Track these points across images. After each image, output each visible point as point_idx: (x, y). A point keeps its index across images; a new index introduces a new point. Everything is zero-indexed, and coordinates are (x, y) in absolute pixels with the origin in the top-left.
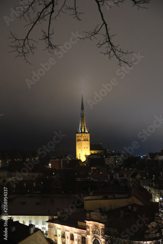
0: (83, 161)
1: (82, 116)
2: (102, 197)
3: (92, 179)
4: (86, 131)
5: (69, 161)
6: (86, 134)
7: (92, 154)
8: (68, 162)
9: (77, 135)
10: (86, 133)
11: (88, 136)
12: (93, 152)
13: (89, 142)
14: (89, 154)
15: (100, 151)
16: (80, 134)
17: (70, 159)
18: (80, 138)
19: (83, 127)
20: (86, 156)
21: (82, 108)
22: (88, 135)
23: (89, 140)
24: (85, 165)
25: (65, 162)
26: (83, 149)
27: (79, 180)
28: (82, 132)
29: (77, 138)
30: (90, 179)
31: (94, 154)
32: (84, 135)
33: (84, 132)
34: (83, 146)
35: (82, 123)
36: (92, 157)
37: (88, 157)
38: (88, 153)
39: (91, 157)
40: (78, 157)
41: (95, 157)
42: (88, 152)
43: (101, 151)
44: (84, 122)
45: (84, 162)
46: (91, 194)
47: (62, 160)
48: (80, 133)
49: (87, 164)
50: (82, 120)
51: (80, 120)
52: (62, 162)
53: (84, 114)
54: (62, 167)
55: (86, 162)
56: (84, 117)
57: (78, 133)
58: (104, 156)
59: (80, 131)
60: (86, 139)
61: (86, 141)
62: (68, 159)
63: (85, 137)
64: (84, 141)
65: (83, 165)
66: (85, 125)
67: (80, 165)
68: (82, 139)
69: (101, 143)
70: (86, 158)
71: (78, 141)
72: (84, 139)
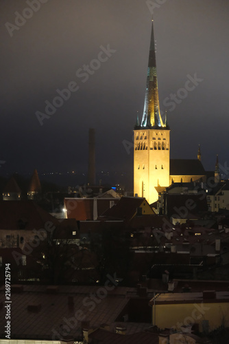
0: (150, 202)
1: (152, 85)
2: (200, 294)
3: (173, 249)
4: (162, 124)
5: (116, 201)
6: (160, 132)
7: (174, 185)
8: (111, 205)
9: (137, 133)
10: (161, 128)
11: (164, 137)
12: (177, 179)
13: (167, 152)
14: (168, 186)
15: (195, 177)
16: (145, 133)
17: (116, 196)
18: (143, 141)
19: (152, 112)
20: (159, 189)
21: (152, 63)
22: (166, 134)
23: (167, 146)
24: (157, 212)
25: (103, 204)
26: (153, 171)
27: (139, 250)
28: (149, 127)
29: (136, 142)
30: (168, 249)
31: (181, 185)
32: (154, 133)
33: (157, 127)
34: (153, 163)
35: (149, 103)
36: (175, 191)
37: (165, 194)
38: (166, 183)
39: (171, 192)
40: (138, 191)
41: (183, 191)
42: (164, 179)
43: (199, 177)
44: (155, 99)
45: (155, 205)
46: (171, 287)
47: (95, 198)
48: (144, 128)
49: (161, 210)
50: (152, 94)
51: (146, 94)
52: (95, 204)
53: (155, 77)
54: (95, 218)
55: (160, 205)
56: (155, 86)
57: (138, 128)
58: (207, 191)
59: (144, 122)
60: (159, 144)
61: (159, 149)
62: (111, 196)
63: (157, 139)
64: (155, 149)
65: (152, 213)
66: (158, 107)
67: (143, 213)
68: (149, 143)
69: (200, 154)
70: (160, 194)
71: (140, 151)
72: (155, 143)
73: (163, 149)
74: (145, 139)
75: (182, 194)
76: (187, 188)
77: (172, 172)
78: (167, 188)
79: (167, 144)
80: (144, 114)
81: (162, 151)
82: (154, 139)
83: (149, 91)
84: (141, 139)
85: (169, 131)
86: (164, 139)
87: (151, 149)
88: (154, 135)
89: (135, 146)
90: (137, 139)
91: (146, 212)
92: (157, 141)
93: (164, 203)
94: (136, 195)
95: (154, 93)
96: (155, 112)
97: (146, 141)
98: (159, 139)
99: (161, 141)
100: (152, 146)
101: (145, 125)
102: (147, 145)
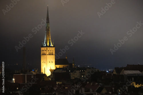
0: (48, 76)
1: (48, 30)
4: (52, 45)
5: (34, 75)
6: (51, 48)
7: (57, 69)
8: (32, 77)
9: (42, 49)
10: (51, 47)
12: (58, 66)
13: (54, 56)
14: (54, 69)
15: (65, 66)
16: (45, 48)
18: (45, 52)
19: (48, 41)
20: (51, 70)
21: (48, 22)
22: (53, 49)
23: (54, 54)
24: (50, 79)
26: (49, 64)
28: (47, 46)
29: (42, 52)
30: (55, 94)
31: (59, 69)
32: (49, 48)
33: (50, 46)
34: (48, 60)
35: (47, 37)
36: (57, 71)
37: (53, 72)
40: (43, 71)
41: (60, 71)
42: (53, 67)
43: (67, 65)
44: (49, 35)
45: (49, 76)
47: (26, 74)
48: (45, 47)
49: (52, 79)
50: (48, 33)
51: (46, 33)
52: (26, 76)
53: (49, 27)
54: (26, 82)
55: (51, 77)
56: (49, 30)
57: (43, 47)
58: (70, 71)
59: (45, 44)
60: (51, 53)
61: (51, 55)
62: (32, 73)
63: (50, 51)
64: (49, 55)
65: (48, 80)
66: (50, 38)
67: (45, 80)
68: (47, 53)
69: (67, 57)
70: (51, 72)
71: (43, 55)
72: (49, 53)
73: (52, 55)
74: (45, 51)
75: (60, 72)
76: (62, 70)
77: (56, 64)
78: (54, 70)
80: (45, 41)
81: (52, 56)
82: (49, 51)
83: (47, 32)
84: (44, 51)
85: (54, 48)
86: (53, 51)
87: (48, 55)
88: (49, 49)
89: (42, 54)
90: (42, 51)
91: (46, 79)
92: (50, 52)
93: (53, 76)
94: (42, 73)
95: (49, 33)
96: (49, 40)
97: (46, 52)
98: (51, 51)
99: (51, 52)
100: (48, 54)
101: (45, 46)
102: (46, 53)
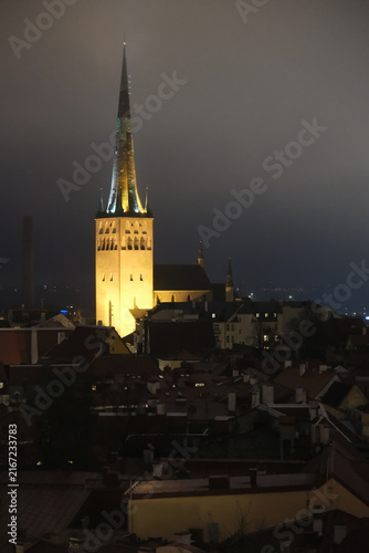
0: (123, 333)
1: (124, 148)
2: (205, 482)
3: (160, 410)
4: (140, 209)
5: (68, 332)
6: (137, 222)
7: (160, 306)
8: (60, 339)
9: (101, 223)
10: (139, 215)
11: (144, 228)
12: (166, 296)
13: (149, 254)
14: (151, 307)
15: (194, 294)
16: (114, 222)
17: (68, 324)
18: (111, 236)
19: (124, 189)
20: (135, 312)
21: (124, 108)
22: (147, 224)
23: (149, 244)
24: (134, 350)
25: (47, 339)
26: (126, 285)
27: (105, 412)
28: (120, 213)
29: (99, 238)
30: (152, 409)
31: (171, 305)
32: (127, 222)
33: (131, 214)
34: (126, 271)
35: (120, 175)
36: (162, 316)
37: (146, 320)
38: (147, 303)
39: (155, 317)
40: (103, 316)
41: (175, 317)
42: (145, 296)
43: (200, 293)
44: (129, 169)
45: (130, 338)
46: (158, 470)
47: (33, 329)
48: (111, 215)
49: (140, 347)
50: (123, 159)
51: (115, 160)
52: (34, 336)
53: (128, 134)
54: (35, 360)
55: (138, 339)
56: (128, 147)
57: (104, 215)
58: (214, 316)
59: (112, 206)
60: (136, 240)
61: (136, 248)
62: (59, 324)
63: (132, 232)
64: (130, 248)
65: (127, 352)
66: (134, 181)
67: (111, 352)
68: (120, 240)
69: (202, 257)
70: (138, 320)
71: (105, 251)
72: (129, 239)
73: (143, 248)
74: (114, 232)
75: (174, 320)
76: (181, 311)
77: (158, 285)
78: (149, 312)
79: (149, 240)
80: (112, 192)
81: (140, 251)
82: (128, 232)
83: (120, 156)
84: (107, 232)
85: (151, 220)
86: (145, 233)
87: (124, 249)
88: (128, 227)
89: (98, 244)
90: (101, 232)
91: (118, 350)
92: (132, 236)
93: (145, 336)
94: (100, 322)
95: (128, 160)
96: (129, 189)
97: (115, 236)
98: (136, 232)
99: (139, 236)
100: (124, 244)
101: (113, 211)
102: (116, 243)
